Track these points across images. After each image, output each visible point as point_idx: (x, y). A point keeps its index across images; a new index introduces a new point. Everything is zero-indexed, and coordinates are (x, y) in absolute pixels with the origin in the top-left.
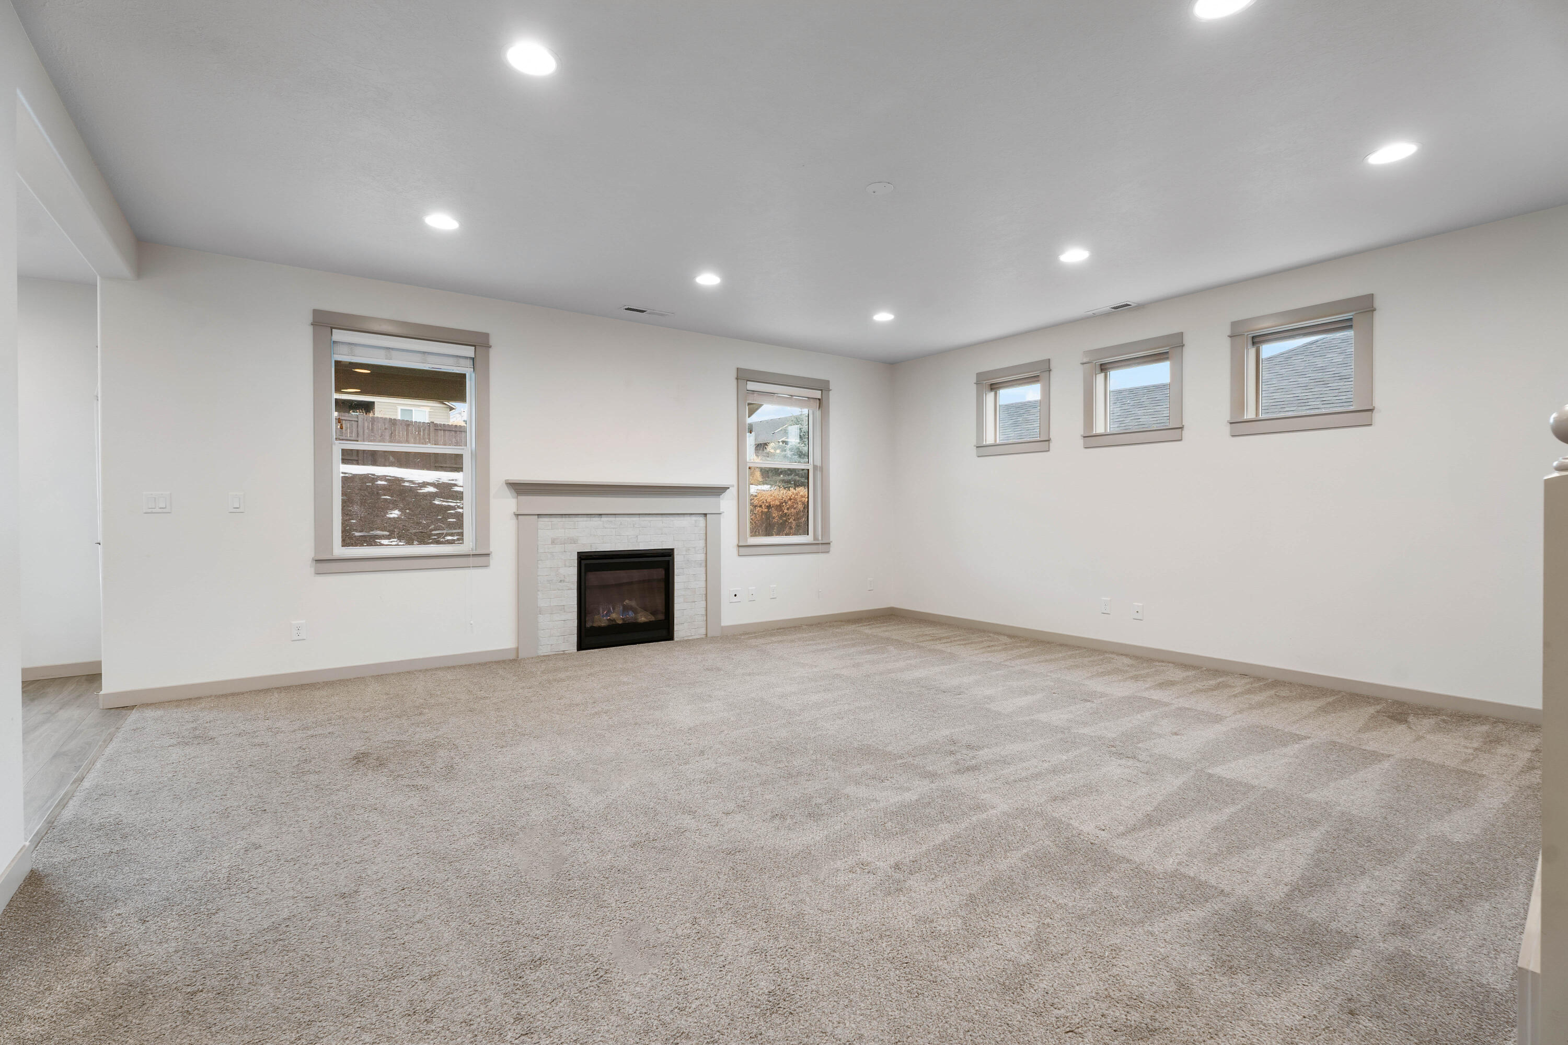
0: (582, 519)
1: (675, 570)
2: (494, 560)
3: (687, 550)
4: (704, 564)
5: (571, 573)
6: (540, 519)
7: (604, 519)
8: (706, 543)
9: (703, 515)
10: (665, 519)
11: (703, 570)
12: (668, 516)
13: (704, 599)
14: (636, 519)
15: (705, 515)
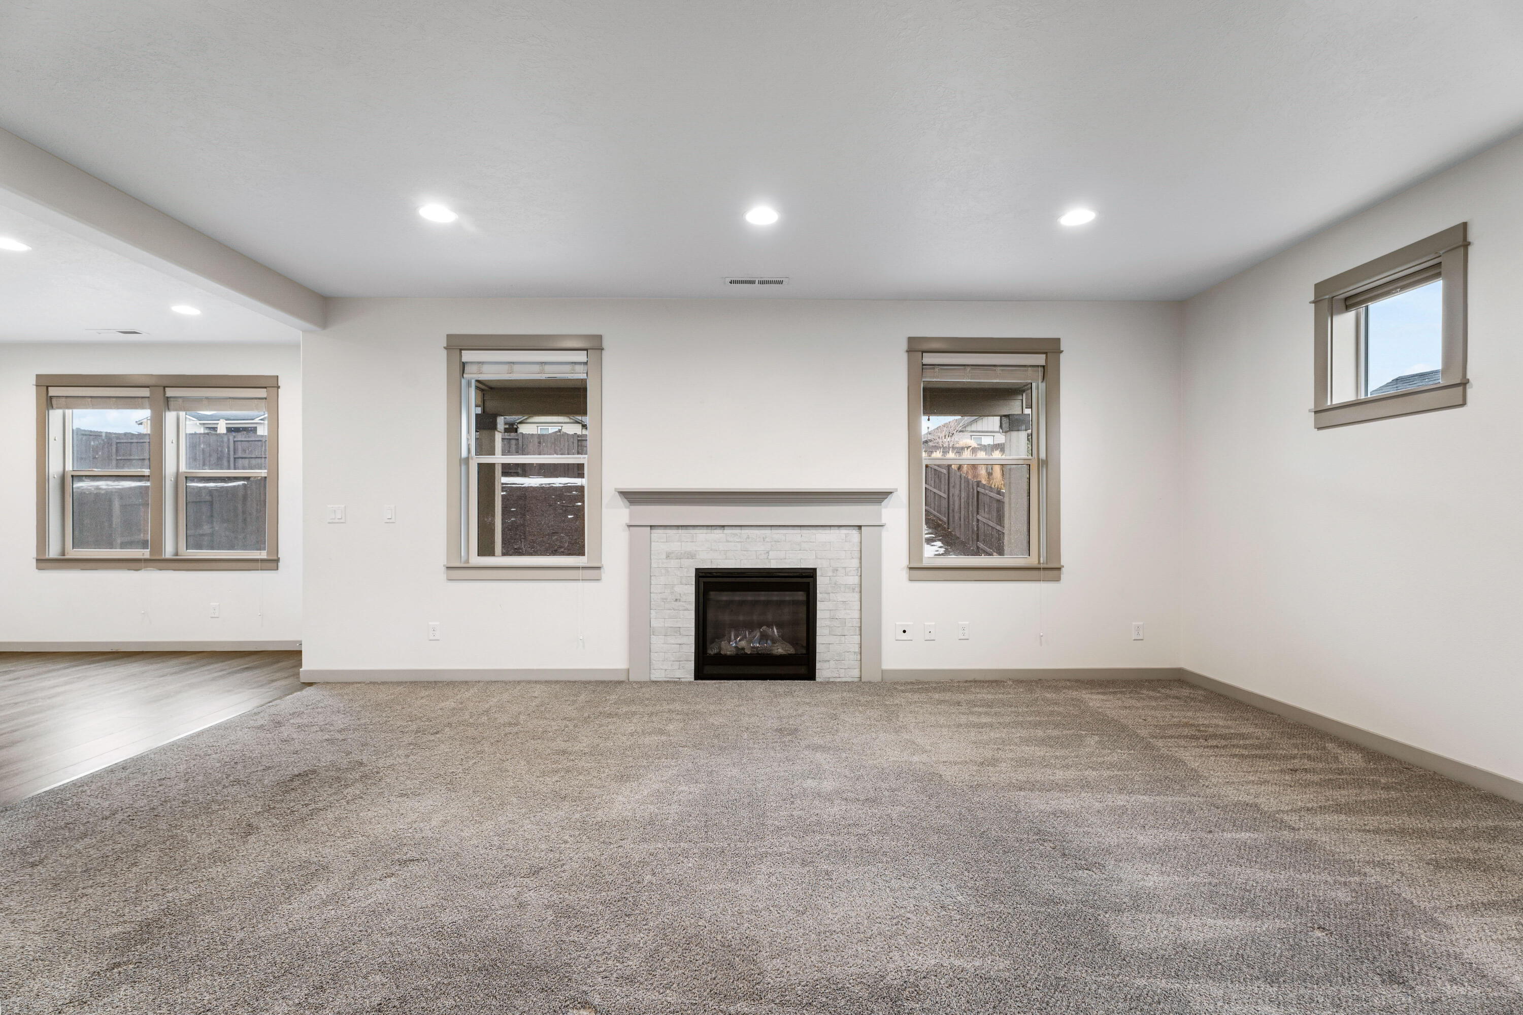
0: (701, 531)
1: (818, 595)
2: (606, 574)
3: (836, 570)
4: (857, 589)
5: (689, 592)
6: (653, 531)
7: (728, 531)
8: (861, 563)
9: (857, 528)
10: (805, 532)
11: (857, 596)
12: (809, 528)
13: (858, 632)
14: (767, 532)
15: (860, 527)
